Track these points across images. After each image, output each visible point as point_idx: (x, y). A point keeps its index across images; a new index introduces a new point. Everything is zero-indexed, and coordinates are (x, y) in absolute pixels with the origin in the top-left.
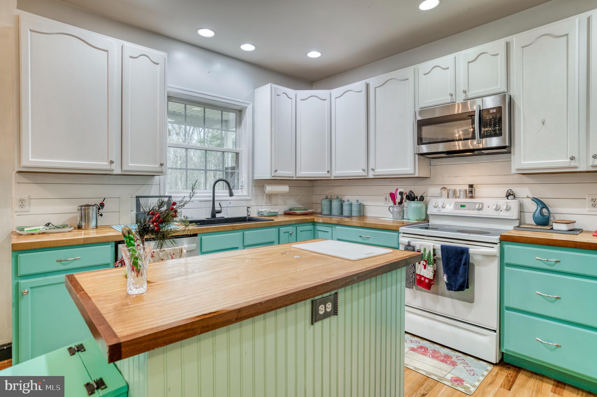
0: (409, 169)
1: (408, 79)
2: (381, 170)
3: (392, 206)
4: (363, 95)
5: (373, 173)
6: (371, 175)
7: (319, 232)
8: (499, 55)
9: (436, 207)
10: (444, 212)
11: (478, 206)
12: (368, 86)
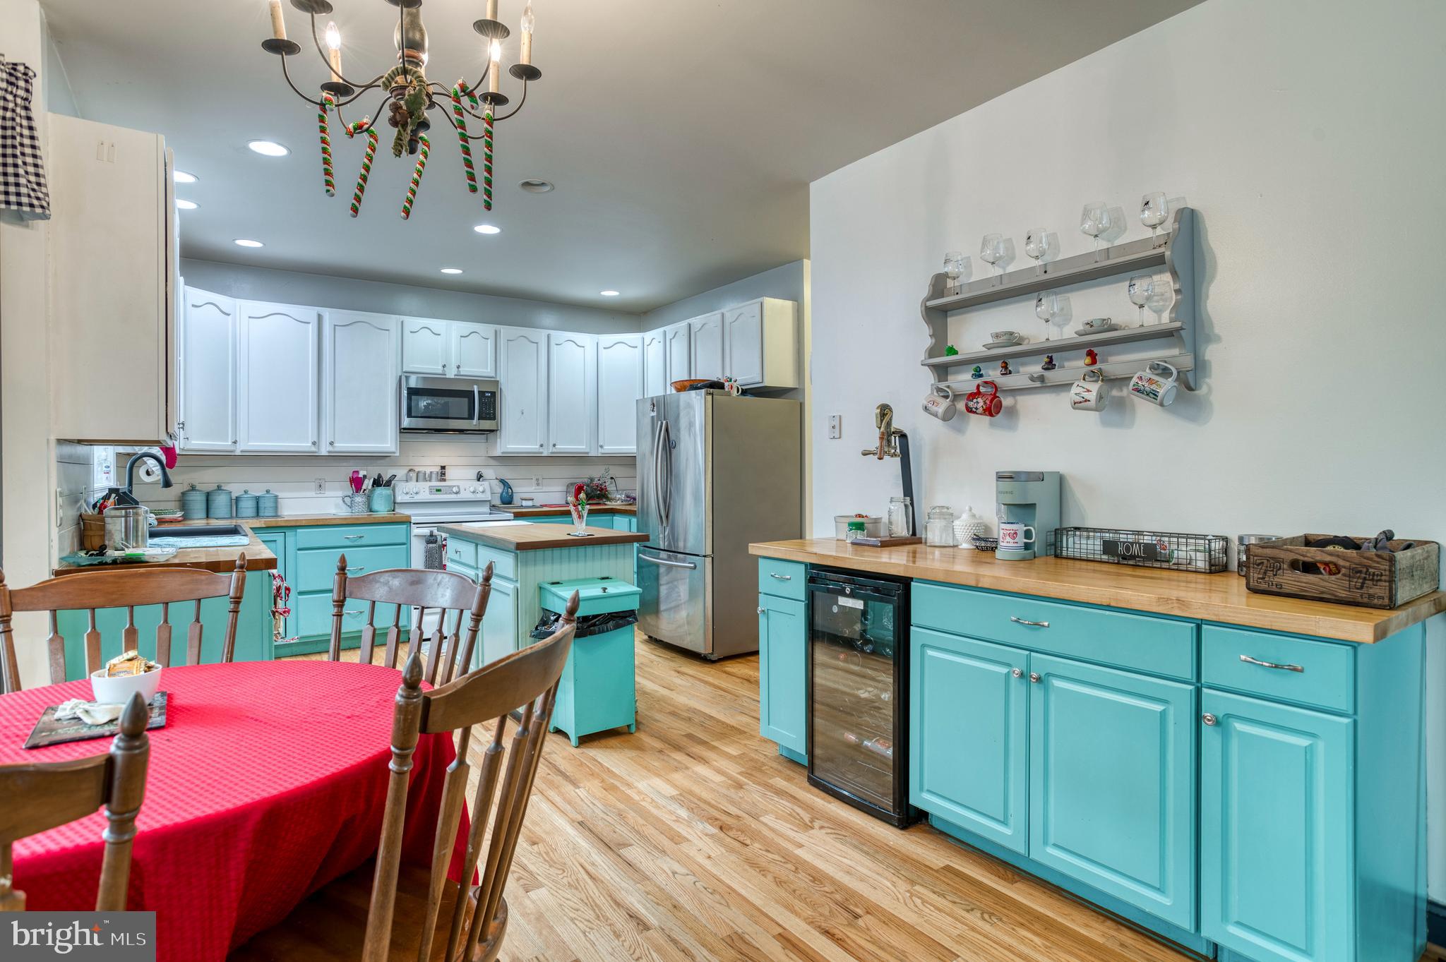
0: (389, 445)
1: (388, 330)
3: (349, 496)
4: (311, 329)
5: (331, 449)
6: (324, 452)
8: (489, 340)
9: (407, 493)
10: (417, 498)
11: (455, 490)
12: (320, 317)
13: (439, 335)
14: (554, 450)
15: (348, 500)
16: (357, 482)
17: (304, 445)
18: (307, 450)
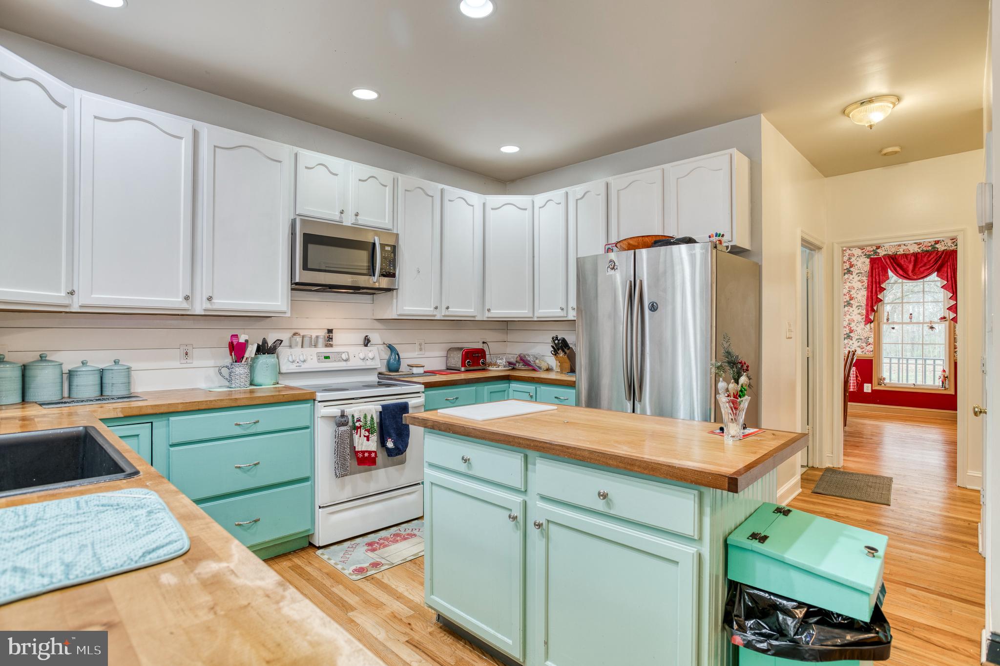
0: (279, 304)
1: (280, 162)
2: (224, 303)
3: (227, 367)
4: (184, 147)
5: (207, 305)
6: (198, 309)
8: (387, 188)
9: (293, 362)
10: (305, 367)
11: (344, 356)
12: (196, 134)
13: (336, 175)
14: (447, 313)
15: (225, 371)
16: (237, 350)
17: (174, 301)
18: (177, 306)
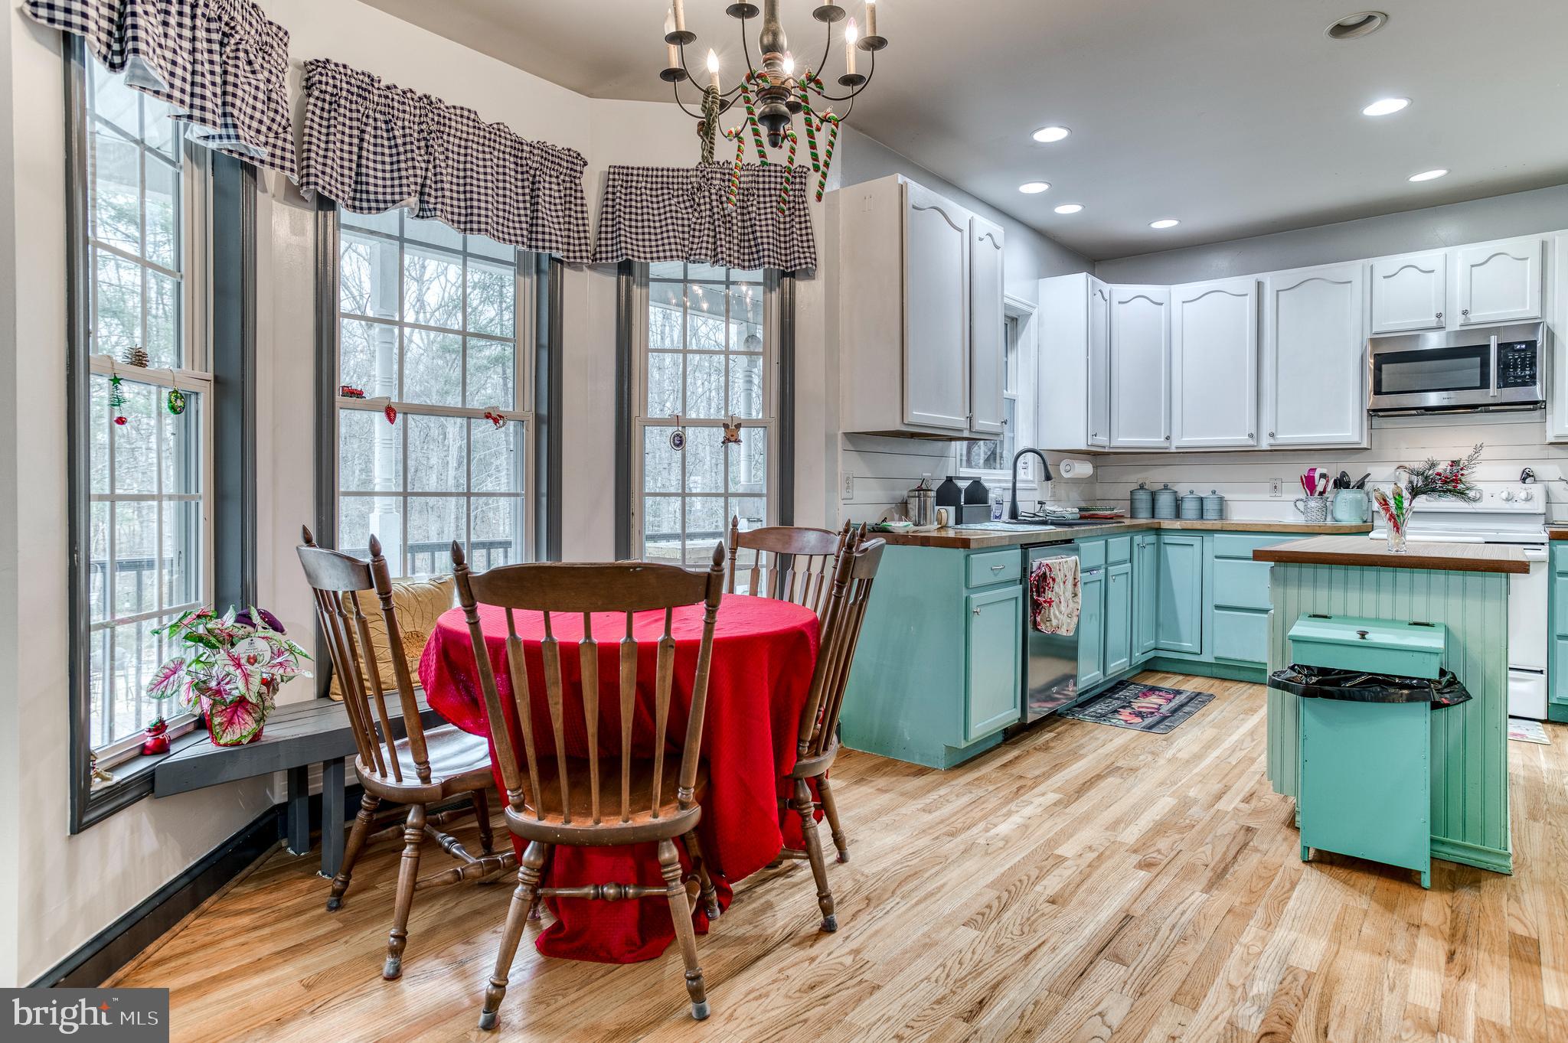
0: (1347, 434)
1: (1352, 282)
2: (1288, 437)
3: (1302, 500)
4: (1250, 302)
5: (1272, 441)
6: (1265, 444)
7: (1169, 548)
11: (1472, 495)
12: (1260, 285)
13: (1432, 271)
15: (1300, 505)
16: (1309, 483)
17: (1239, 438)
18: (1245, 443)
